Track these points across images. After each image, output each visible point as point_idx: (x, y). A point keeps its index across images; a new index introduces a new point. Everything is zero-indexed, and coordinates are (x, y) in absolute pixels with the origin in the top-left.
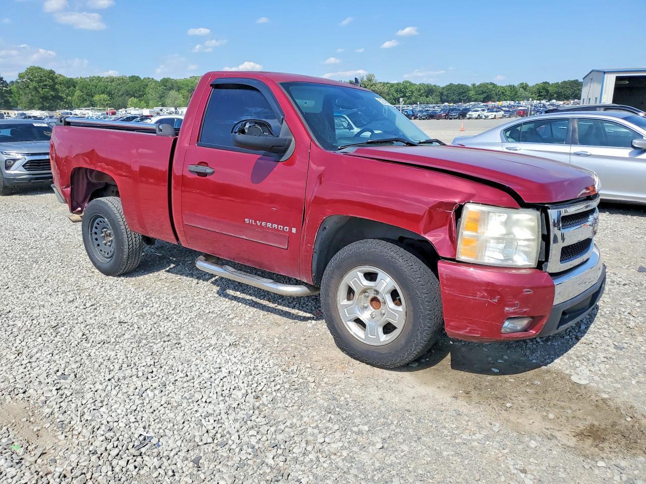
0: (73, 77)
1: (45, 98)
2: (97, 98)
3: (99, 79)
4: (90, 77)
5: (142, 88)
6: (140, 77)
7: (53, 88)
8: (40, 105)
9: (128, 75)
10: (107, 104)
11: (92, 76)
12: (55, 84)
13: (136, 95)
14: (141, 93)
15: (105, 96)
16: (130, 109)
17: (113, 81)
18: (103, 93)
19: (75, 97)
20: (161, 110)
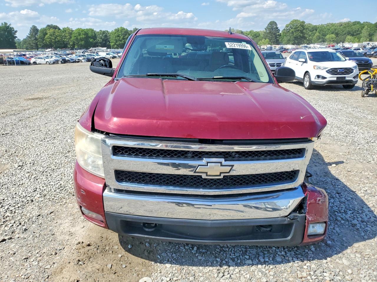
0: (317, 24)
1: (296, 38)
2: (328, 37)
3: (333, 25)
4: (328, 24)
5: (360, 29)
6: (360, 22)
7: (302, 32)
8: (293, 42)
9: (353, 21)
10: (333, 41)
11: (329, 23)
12: (304, 29)
13: (355, 34)
14: (359, 32)
15: (334, 36)
16: (346, 43)
17: (342, 25)
18: (332, 33)
19: (315, 37)
20: (368, 44)
